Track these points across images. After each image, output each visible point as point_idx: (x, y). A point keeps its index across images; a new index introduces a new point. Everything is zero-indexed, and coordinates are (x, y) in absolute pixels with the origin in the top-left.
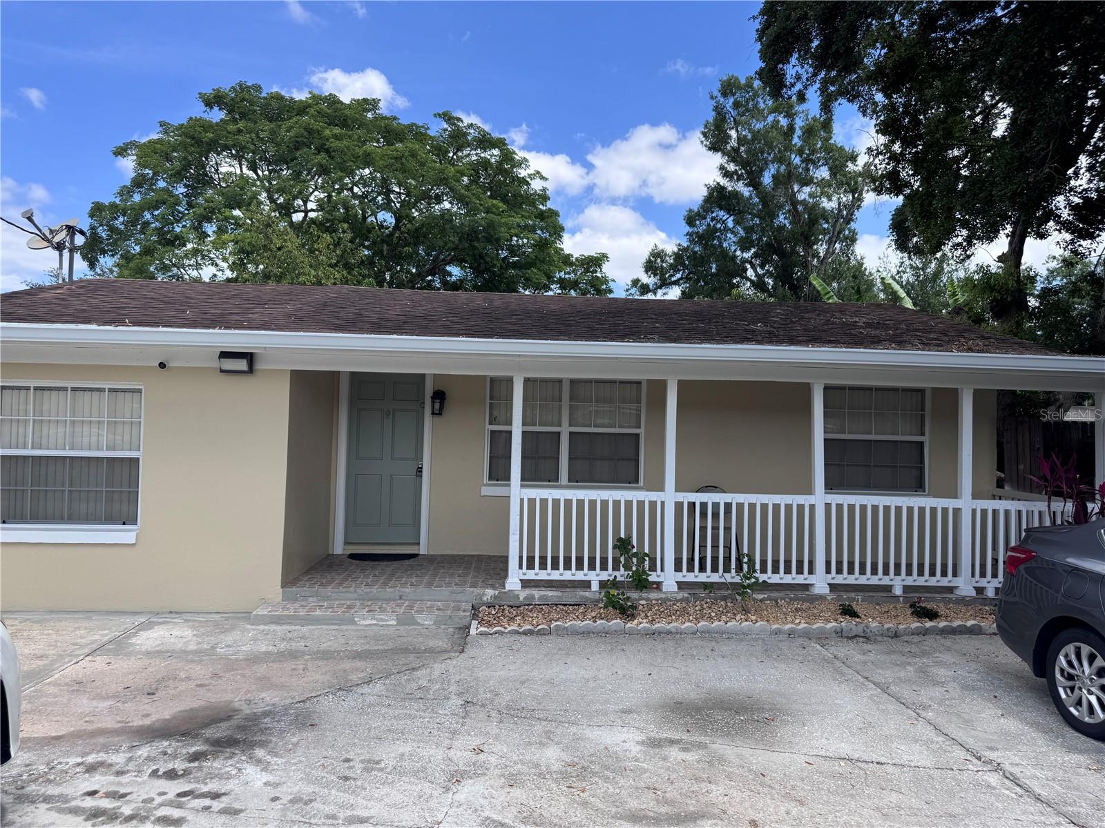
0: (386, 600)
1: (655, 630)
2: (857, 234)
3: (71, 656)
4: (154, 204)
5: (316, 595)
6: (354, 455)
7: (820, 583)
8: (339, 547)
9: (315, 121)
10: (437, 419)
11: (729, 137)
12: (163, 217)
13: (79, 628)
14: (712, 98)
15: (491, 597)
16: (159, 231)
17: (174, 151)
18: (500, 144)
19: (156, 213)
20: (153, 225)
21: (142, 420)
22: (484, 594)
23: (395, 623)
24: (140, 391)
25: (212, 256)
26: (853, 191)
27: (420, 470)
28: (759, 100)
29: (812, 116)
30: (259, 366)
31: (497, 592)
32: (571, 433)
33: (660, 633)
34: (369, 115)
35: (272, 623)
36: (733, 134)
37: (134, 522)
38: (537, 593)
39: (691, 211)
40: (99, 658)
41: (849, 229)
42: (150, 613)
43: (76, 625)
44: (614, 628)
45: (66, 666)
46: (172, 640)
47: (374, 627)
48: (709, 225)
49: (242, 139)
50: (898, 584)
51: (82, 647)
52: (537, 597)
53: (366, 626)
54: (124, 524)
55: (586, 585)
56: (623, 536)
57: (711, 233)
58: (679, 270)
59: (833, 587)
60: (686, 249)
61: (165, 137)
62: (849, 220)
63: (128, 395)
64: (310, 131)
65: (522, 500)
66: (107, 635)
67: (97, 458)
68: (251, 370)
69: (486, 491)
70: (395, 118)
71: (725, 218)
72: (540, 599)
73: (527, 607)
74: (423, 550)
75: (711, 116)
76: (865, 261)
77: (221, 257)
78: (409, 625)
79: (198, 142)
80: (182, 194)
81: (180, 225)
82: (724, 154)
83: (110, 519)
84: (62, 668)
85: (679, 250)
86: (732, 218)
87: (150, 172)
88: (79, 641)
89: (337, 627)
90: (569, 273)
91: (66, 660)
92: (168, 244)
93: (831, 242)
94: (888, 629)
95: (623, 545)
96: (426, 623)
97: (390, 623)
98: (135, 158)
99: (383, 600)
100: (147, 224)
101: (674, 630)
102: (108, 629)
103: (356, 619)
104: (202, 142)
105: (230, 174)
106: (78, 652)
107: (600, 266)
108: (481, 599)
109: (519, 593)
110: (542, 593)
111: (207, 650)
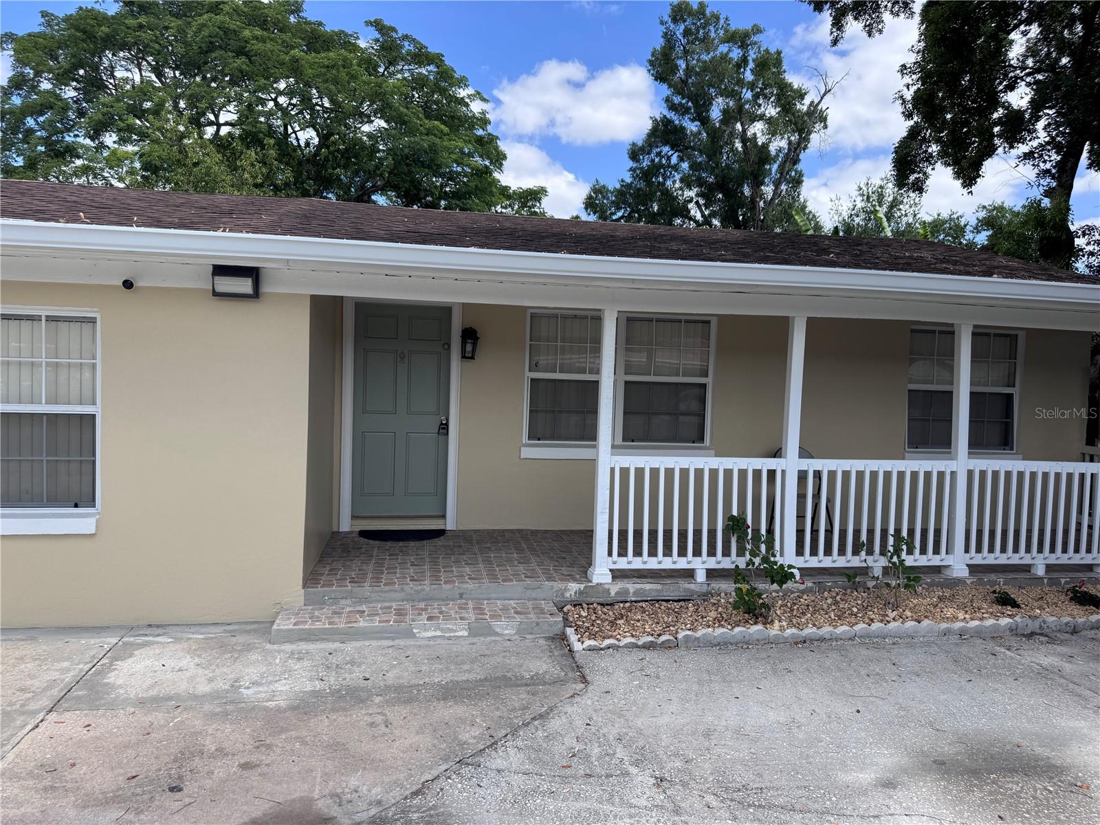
0: (443, 600)
1: (805, 637)
2: (803, 176)
3: (23, 713)
4: (38, 108)
5: (349, 595)
6: (361, 409)
7: (957, 563)
8: (345, 524)
9: (231, 19)
10: (469, 363)
11: (676, 67)
12: (51, 123)
13: (21, 659)
14: (662, 23)
15: (576, 593)
16: (46, 141)
17: (59, 48)
18: (436, 60)
19: (41, 119)
20: (39, 133)
21: (98, 361)
22: (566, 590)
23: (466, 634)
24: (92, 321)
25: (106, 174)
26: (800, 132)
27: (444, 427)
28: (712, 28)
29: (765, 48)
30: (265, 288)
31: (582, 586)
32: (626, 382)
33: (811, 640)
34: (292, 19)
35: (301, 640)
36: (682, 64)
37: (91, 502)
38: (632, 587)
39: (634, 144)
40: (68, 715)
41: (796, 171)
42: (121, 627)
43: (18, 654)
44: (756, 637)
45: (21, 734)
46: (169, 676)
47: (439, 641)
48: (653, 161)
49: (147, 35)
50: (1039, 563)
51: (36, 695)
52: (631, 591)
53: (429, 639)
54: (76, 506)
55: (689, 574)
56: (735, 513)
57: (654, 169)
58: (621, 208)
59: (973, 569)
60: (629, 186)
61: (48, 31)
62: (796, 161)
63: (75, 326)
64: (226, 31)
65: (612, 470)
66: (68, 670)
67: (32, 416)
68: (256, 294)
69: (527, 453)
70: (320, 24)
71: (670, 154)
72: (635, 593)
73: (622, 605)
74: (450, 524)
75: (659, 43)
76: (808, 204)
77: (116, 176)
78: (485, 635)
79: (89, 36)
80: (72, 98)
81: (72, 134)
82: (670, 86)
83: (54, 500)
84: (16, 740)
85: (622, 186)
86: (676, 155)
87: (32, 72)
88: (29, 683)
89: (390, 643)
90: (506, 208)
91: (18, 723)
92: (57, 156)
93: (777, 184)
94: (1066, 624)
95: (736, 525)
96: (507, 632)
97: (460, 634)
98: (12, 53)
99: (438, 600)
100: (30, 131)
101: (827, 636)
102: (69, 659)
103: (415, 631)
104: (95, 37)
105: (126, 80)
106: (32, 706)
107: (539, 200)
108: (563, 595)
109: (610, 586)
110: (638, 586)
111: (227, 691)
